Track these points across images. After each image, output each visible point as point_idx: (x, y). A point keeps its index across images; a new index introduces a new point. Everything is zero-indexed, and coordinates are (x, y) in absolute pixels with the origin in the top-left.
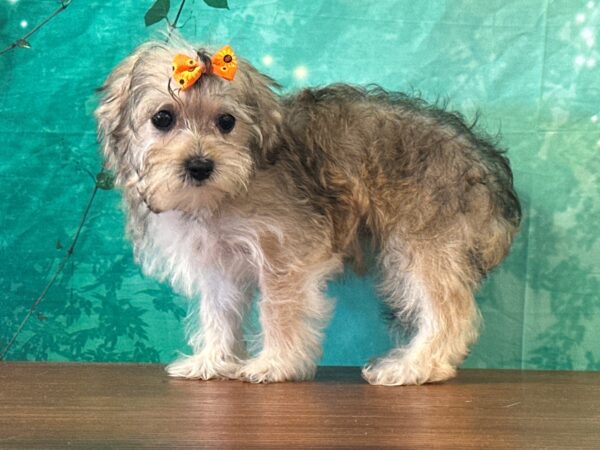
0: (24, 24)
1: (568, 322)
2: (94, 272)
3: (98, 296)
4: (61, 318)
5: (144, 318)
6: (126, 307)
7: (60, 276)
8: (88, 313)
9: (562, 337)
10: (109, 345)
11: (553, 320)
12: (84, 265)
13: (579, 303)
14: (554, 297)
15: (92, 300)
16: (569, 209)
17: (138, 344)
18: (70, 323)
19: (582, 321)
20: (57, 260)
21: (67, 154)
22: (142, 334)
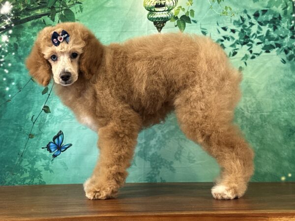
0: (10, 96)
1: (155, 170)
2: (28, 161)
3: (29, 168)
4: (19, 174)
5: (41, 173)
6: (37, 170)
7: (19, 163)
8: (26, 172)
9: (153, 174)
10: (32, 181)
11: (151, 169)
12: (25, 159)
13: (158, 164)
14: (151, 163)
15: (27, 169)
16: (154, 139)
17: (40, 180)
18: (21, 175)
19: (159, 169)
20: (18, 158)
21: (21, 129)
22: (41, 177)
